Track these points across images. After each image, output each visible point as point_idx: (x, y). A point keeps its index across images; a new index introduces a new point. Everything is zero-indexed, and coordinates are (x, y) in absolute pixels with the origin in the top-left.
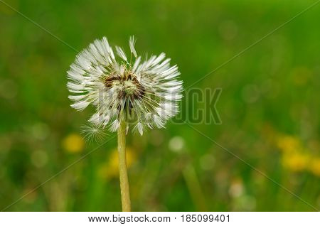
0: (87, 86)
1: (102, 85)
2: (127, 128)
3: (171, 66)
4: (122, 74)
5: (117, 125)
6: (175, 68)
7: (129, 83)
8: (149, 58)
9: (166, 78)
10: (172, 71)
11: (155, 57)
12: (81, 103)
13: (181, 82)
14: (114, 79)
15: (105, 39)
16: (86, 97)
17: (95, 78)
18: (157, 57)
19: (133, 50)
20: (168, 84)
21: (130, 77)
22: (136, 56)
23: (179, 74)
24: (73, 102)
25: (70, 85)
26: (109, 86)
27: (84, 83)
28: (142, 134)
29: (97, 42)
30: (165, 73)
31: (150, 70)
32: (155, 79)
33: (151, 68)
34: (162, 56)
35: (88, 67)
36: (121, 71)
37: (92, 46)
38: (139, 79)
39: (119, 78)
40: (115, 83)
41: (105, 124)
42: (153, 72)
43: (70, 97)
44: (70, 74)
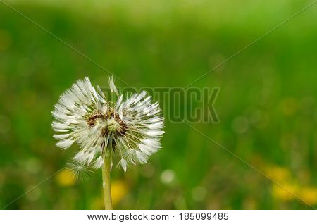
0: (71, 125)
1: (86, 123)
2: (112, 165)
3: (152, 103)
5: (101, 162)
6: (155, 106)
7: (112, 121)
9: (147, 115)
11: (136, 95)
12: (66, 141)
13: (163, 118)
14: (97, 117)
15: (87, 79)
16: (71, 136)
17: (79, 117)
18: (139, 94)
19: (113, 87)
20: (150, 121)
21: (112, 115)
22: (118, 94)
23: (160, 110)
24: (57, 141)
25: (55, 125)
26: (92, 125)
27: (68, 122)
28: (125, 170)
29: (80, 82)
30: (147, 110)
31: (132, 107)
32: (136, 116)
33: (133, 105)
34: (144, 93)
35: (72, 106)
36: (105, 110)
37: (75, 86)
38: (121, 117)
39: (101, 117)
40: (98, 121)
41: (90, 161)
42: (135, 109)
43: (55, 136)
44: (54, 113)
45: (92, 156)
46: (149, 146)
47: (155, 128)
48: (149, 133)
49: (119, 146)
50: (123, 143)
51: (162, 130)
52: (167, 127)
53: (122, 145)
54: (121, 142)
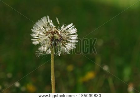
2: (54, 53)
4: (53, 31)
9: (71, 33)
12: (37, 42)
15: (48, 16)
23: (77, 32)
28: (59, 56)
43: (32, 39)
44: (32, 30)
45: (46, 48)
49: (58, 45)
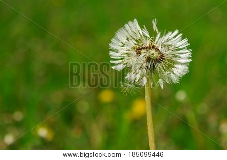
0: (123, 54)
1: (134, 53)
2: (152, 83)
3: (182, 39)
4: (148, 45)
5: (145, 80)
6: (185, 40)
7: (153, 51)
8: (167, 33)
9: (179, 48)
10: (184, 42)
11: (171, 33)
12: (120, 66)
13: (190, 50)
14: (142, 48)
15: (135, 20)
16: (123, 62)
17: (128, 48)
18: (172, 33)
19: (155, 28)
20: (181, 51)
21: (153, 47)
22: (158, 32)
23: (188, 44)
24: (113, 65)
25: (111, 53)
26: (139, 54)
27: (121, 51)
28: (162, 87)
29: (130, 23)
30: (178, 44)
31: (167, 42)
32: (171, 48)
33: (168, 40)
34: (176, 32)
35: (124, 41)
36: (147, 43)
37: (126, 26)
38: (160, 49)
39: (146, 48)
40: (143, 51)
41: (137, 80)
42: (169, 43)
44: (111, 45)
45: (138, 76)
46: (180, 70)
47: (185, 57)
48: (181, 61)
49: (158, 70)
50: (161, 68)
51: (190, 58)
52: (194, 56)
53: (160, 69)
54: (159, 66)
